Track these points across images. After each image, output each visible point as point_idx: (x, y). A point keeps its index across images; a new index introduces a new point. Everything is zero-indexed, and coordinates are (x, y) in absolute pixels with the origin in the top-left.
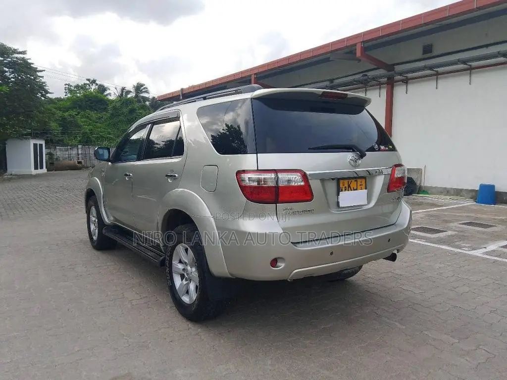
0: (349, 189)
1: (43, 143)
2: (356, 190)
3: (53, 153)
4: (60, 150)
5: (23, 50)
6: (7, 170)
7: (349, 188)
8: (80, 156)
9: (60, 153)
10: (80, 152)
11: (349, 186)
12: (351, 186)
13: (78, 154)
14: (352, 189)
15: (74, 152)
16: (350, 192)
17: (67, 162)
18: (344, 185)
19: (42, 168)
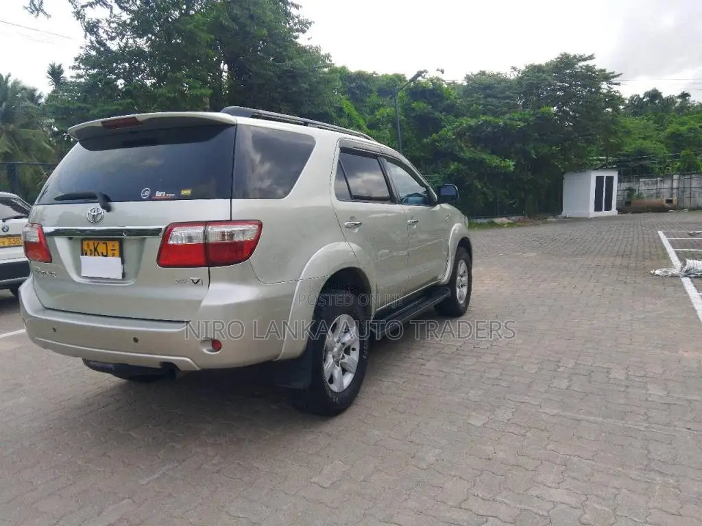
0: (96, 254)
1: (615, 175)
2: (106, 256)
3: (635, 188)
4: (645, 184)
5: (590, 54)
6: (562, 211)
7: (95, 252)
8: (675, 191)
9: (644, 187)
10: (675, 185)
11: (96, 249)
12: (98, 249)
13: (672, 188)
14: (100, 253)
15: (667, 185)
16: (97, 258)
17: (654, 200)
18: (88, 248)
19: (608, 208)
